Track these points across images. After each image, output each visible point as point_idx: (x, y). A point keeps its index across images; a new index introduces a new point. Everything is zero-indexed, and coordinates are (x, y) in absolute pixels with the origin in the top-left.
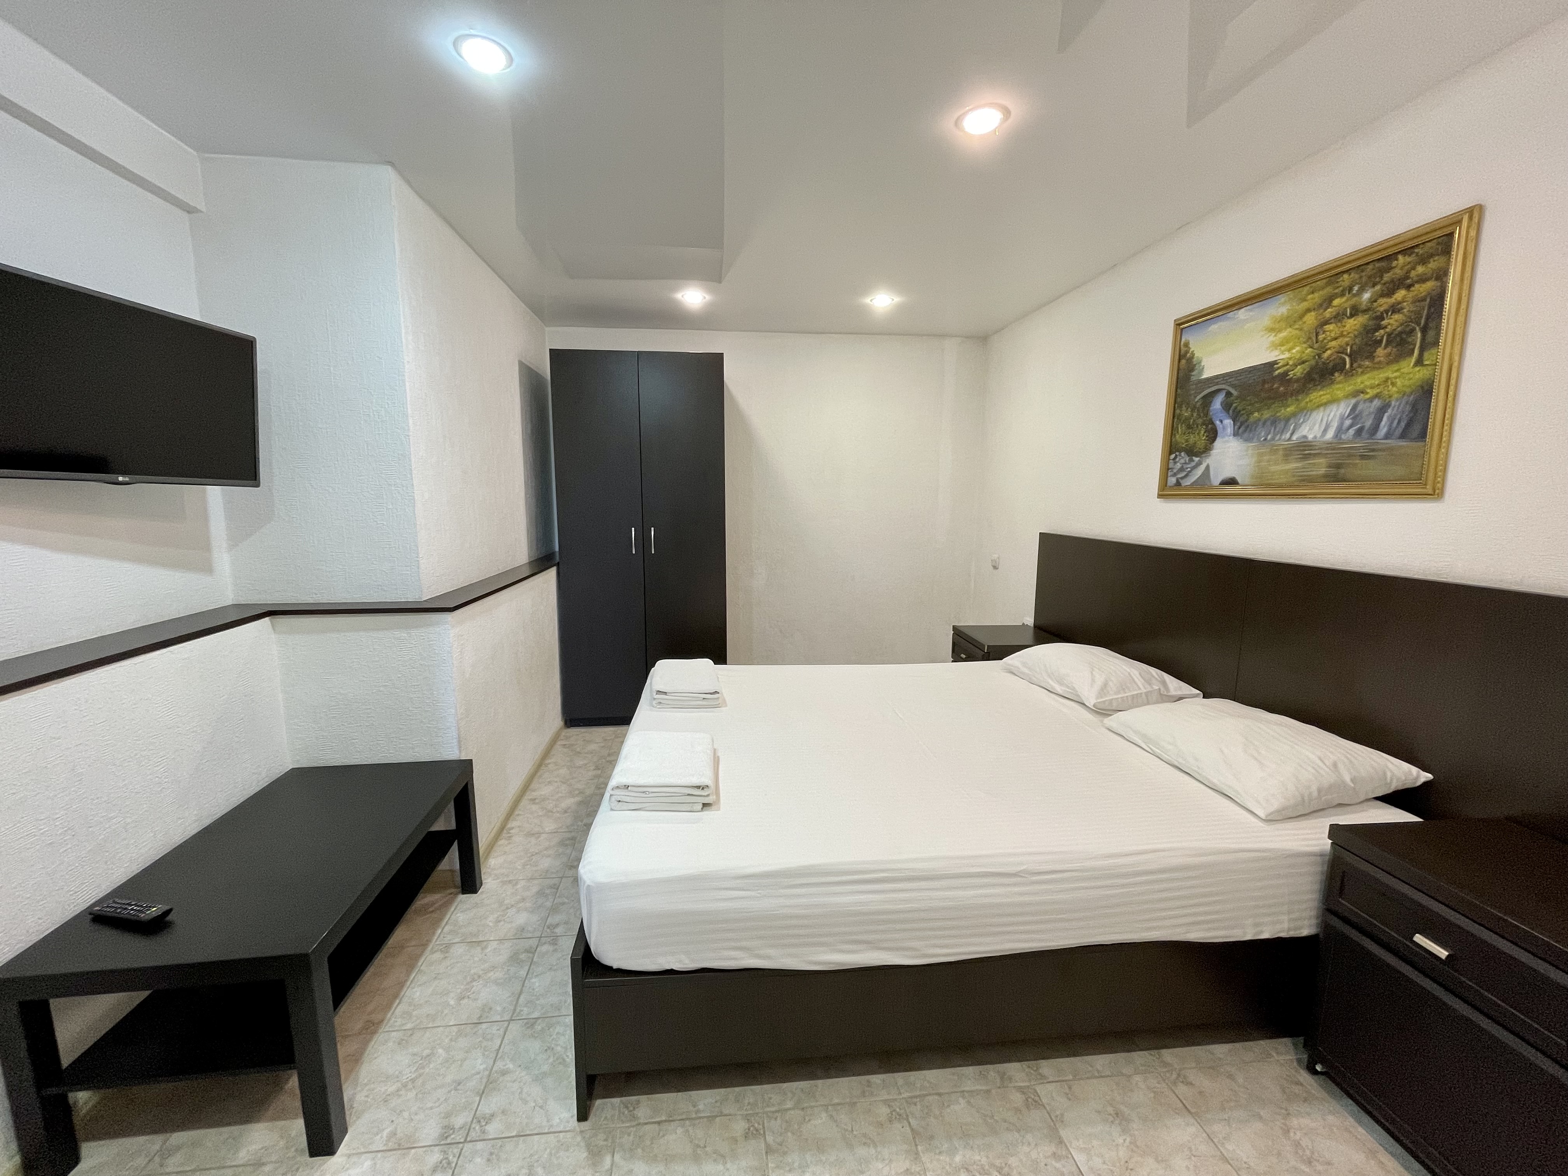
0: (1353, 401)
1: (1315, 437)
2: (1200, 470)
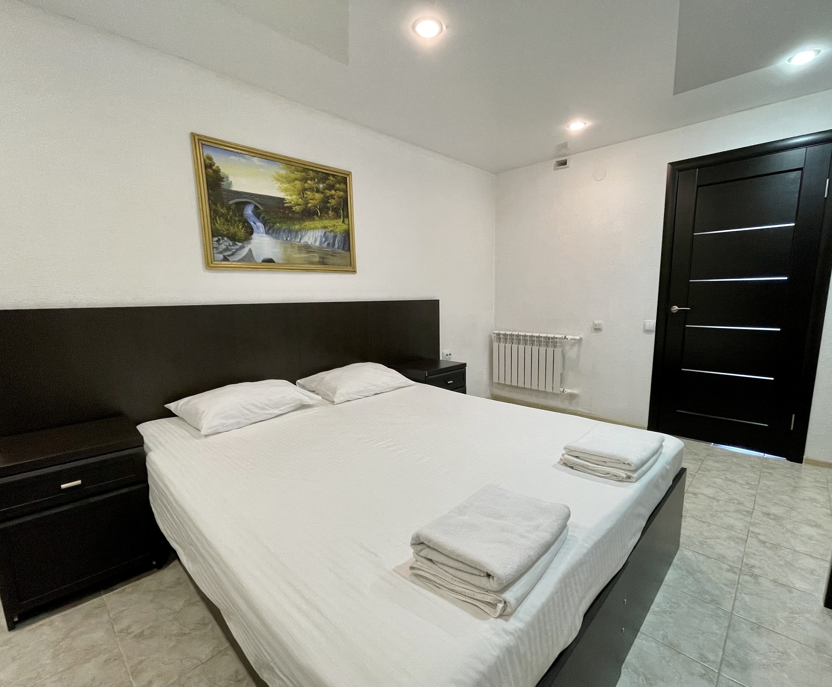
0: (324, 231)
1: (311, 243)
2: (244, 252)
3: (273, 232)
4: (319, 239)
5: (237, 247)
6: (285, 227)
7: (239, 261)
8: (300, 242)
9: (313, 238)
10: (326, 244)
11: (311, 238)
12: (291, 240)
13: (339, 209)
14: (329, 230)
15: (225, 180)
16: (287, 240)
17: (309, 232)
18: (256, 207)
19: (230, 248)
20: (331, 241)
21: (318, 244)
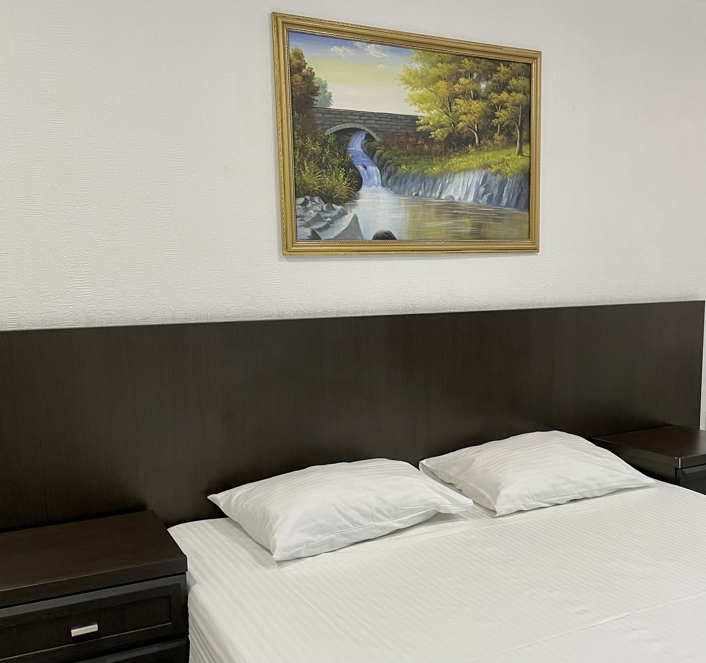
0: (484, 172)
1: (460, 199)
2: (347, 221)
3: (395, 183)
4: (473, 190)
5: (335, 213)
6: (415, 170)
7: (337, 238)
8: (439, 198)
9: (462, 189)
10: (485, 198)
11: (460, 189)
12: (424, 195)
13: (514, 127)
14: (493, 171)
15: (320, 91)
16: (417, 195)
17: (457, 177)
18: (369, 137)
19: (323, 215)
20: (496, 193)
21: (471, 199)
